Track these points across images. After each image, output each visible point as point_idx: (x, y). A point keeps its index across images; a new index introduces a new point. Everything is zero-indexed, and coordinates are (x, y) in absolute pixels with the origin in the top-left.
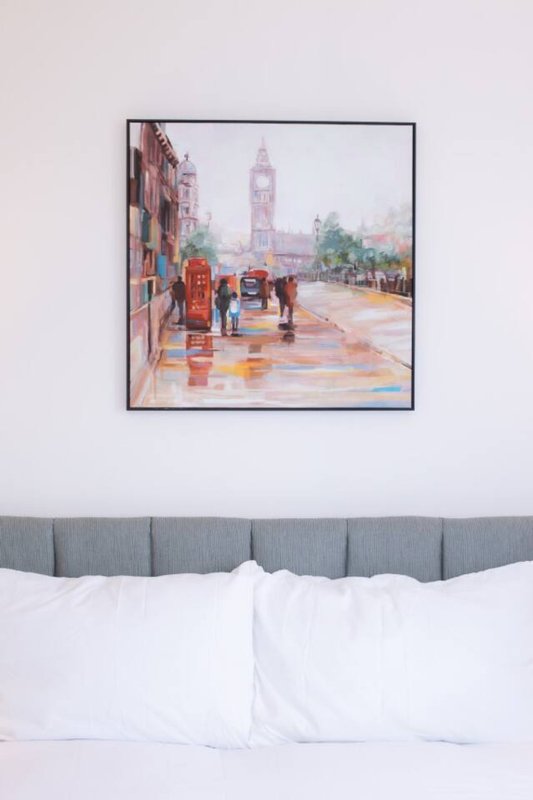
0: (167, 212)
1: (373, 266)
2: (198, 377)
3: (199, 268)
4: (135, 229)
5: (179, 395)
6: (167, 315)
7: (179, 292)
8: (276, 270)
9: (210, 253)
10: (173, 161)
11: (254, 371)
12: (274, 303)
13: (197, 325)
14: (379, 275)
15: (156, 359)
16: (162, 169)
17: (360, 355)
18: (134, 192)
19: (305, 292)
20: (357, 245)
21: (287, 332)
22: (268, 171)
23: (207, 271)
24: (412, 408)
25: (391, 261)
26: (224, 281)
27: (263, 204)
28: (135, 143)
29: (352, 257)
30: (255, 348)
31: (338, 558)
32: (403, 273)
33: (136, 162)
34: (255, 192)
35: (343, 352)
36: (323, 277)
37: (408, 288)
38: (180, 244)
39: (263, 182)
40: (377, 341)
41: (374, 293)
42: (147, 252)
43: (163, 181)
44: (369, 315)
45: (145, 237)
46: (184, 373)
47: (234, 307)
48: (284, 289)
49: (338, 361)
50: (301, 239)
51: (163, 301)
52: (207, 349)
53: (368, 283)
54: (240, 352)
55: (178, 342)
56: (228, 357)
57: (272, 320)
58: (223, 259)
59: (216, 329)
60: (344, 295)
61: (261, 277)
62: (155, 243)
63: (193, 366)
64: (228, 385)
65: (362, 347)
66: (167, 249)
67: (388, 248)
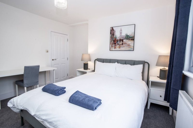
0: (113, 34)
1: (130, 38)
2: (115, 48)
3: (115, 39)
4: (111, 36)
5: (113, 49)
6: (113, 43)
7: (114, 41)
8: (122, 39)
9: (116, 38)
10: (114, 30)
11: (120, 47)
12: (121, 41)
13: (115, 44)
14: (131, 39)
15: (112, 46)
16: (113, 31)
17: (129, 46)
18: (111, 33)
19: (124, 40)
20: (129, 36)
21: (122, 44)
22: (121, 30)
23: (116, 39)
24: (133, 50)
25: (132, 37)
26: (117, 40)
27: (121, 33)
28: (111, 29)
29: (128, 37)
30: (120, 45)
31: (124, 63)
32: (133, 38)
33: (111, 31)
34: (120, 32)
35: (127, 45)
36: (126, 39)
37: (134, 40)
38: (114, 37)
39: (121, 31)
40: (130, 45)
41: (130, 40)
42: (112, 38)
43: (113, 32)
44: (130, 42)
45: (111, 37)
46: (114, 48)
47: (118, 42)
48: (122, 40)
49: (127, 46)
50: (124, 36)
51: (113, 42)
52: (116, 46)
53: (130, 39)
54: (119, 46)
55: (114, 45)
56: (118, 46)
57: (121, 43)
58: (117, 38)
59: (117, 44)
60: (128, 41)
61: (120, 39)
62: (112, 37)
63: (115, 47)
64: (117, 49)
65: (129, 45)
66: (113, 38)
67: (132, 36)
